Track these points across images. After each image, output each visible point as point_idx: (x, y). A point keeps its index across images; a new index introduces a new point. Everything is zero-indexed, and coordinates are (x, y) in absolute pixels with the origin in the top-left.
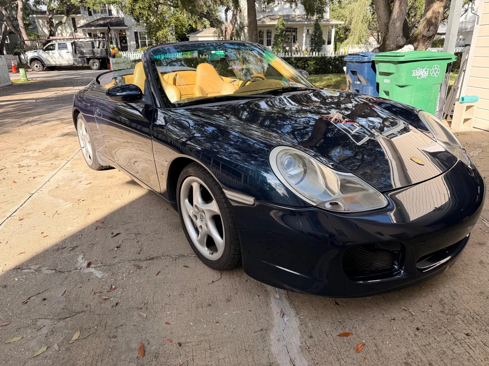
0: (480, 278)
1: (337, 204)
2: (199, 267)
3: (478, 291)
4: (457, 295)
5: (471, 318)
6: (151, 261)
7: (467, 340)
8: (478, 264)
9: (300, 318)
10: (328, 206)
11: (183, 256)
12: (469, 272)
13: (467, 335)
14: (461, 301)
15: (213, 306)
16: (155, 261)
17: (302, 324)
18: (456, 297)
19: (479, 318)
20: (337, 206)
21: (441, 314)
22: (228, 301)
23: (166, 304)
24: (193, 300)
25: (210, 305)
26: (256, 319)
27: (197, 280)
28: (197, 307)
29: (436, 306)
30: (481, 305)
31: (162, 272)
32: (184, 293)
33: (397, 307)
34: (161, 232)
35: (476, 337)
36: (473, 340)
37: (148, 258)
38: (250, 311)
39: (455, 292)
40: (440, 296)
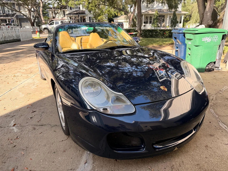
0: (201, 156)
1: (106, 109)
2: (61, 132)
3: (196, 163)
4: (183, 164)
8: (204, 147)
9: (93, 166)
10: (102, 110)
11: (56, 126)
12: (196, 151)
14: (184, 168)
15: (56, 153)
16: (43, 127)
17: (92, 169)
18: (182, 166)
22: (64, 151)
23: (36, 149)
24: (48, 149)
25: (55, 153)
26: (72, 163)
27: (56, 139)
28: (48, 153)
29: (168, 169)
31: (43, 133)
32: (46, 144)
33: (146, 166)
34: (53, 113)
37: (41, 125)
38: (71, 158)
39: (183, 162)
40: (173, 163)
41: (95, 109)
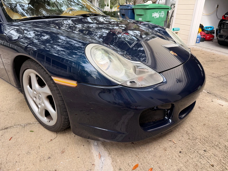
0: (201, 116)
1: (134, 82)
2: (42, 130)
3: (202, 124)
4: (193, 127)
5: (204, 140)
6: (5, 130)
7: (206, 154)
8: (198, 109)
9: (111, 157)
10: (129, 84)
11: (30, 124)
12: (195, 113)
13: (205, 151)
14: (196, 131)
15: (52, 158)
16: (9, 130)
17: (113, 161)
18: (193, 129)
19: (207, 139)
20: (134, 83)
21: (188, 140)
22: (63, 152)
23: (17, 162)
24: (37, 156)
25: (50, 158)
26: (82, 163)
27: (40, 140)
28: (40, 161)
29: (185, 136)
30: (206, 131)
31: (14, 137)
32: (30, 151)
33: (166, 140)
34: (14, 109)
35: (209, 152)
36: (208, 154)
37: (4, 128)
38: (78, 157)
39: (192, 126)
40: (186, 129)
41: (120, 83)
